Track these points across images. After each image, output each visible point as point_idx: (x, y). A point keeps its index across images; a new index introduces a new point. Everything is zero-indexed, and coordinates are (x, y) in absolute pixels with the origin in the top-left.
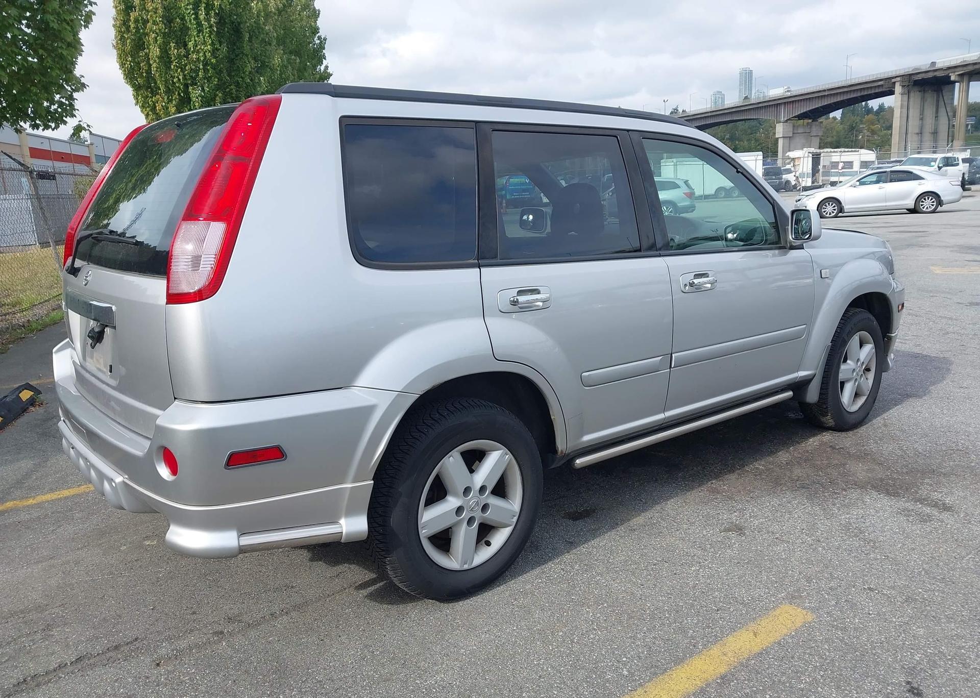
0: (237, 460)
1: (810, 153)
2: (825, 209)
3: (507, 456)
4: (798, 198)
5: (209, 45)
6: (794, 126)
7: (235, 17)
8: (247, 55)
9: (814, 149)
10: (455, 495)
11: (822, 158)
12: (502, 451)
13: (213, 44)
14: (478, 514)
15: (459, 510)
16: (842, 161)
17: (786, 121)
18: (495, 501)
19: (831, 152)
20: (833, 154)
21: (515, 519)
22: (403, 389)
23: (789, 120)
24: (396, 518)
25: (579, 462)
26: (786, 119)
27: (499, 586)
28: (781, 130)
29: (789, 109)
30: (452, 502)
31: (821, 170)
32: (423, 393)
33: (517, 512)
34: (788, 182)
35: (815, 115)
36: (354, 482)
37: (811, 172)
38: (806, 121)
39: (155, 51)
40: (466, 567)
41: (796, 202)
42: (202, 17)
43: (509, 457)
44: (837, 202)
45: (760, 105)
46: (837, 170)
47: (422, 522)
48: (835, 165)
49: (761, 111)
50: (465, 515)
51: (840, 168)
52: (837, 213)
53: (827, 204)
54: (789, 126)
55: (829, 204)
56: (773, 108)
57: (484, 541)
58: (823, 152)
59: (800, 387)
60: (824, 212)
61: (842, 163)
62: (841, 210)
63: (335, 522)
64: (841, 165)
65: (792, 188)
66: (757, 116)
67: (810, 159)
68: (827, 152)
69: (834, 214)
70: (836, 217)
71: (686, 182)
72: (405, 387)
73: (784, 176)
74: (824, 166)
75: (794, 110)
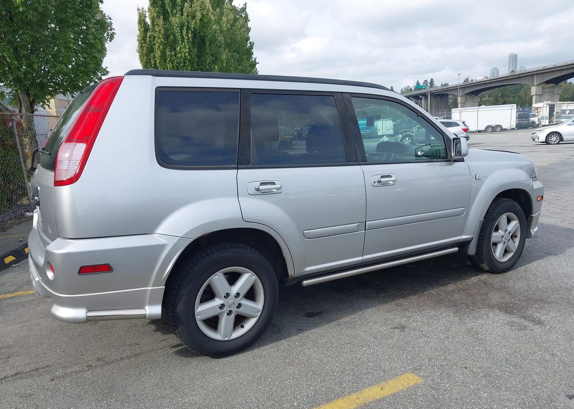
0: (84, 270)
1: (548, 104)
2: (551, 139)
3: (254, 277)
4: (533, 132)
5: (188, 49)
6: (543, 88)
7: (202, 33)
8: (208, 54)
9: (550, 102)
10: (220, 297)
11: (555, 107)
12: (250, 273)
13: (189, 48)
14: (234, 309)
15: (222, 306)
16: (568, 109)
17: (538, 85)
18: (246, 303)
19: (561, 104)
20: (563, 105)
21: (259, 314)
22: (183, 236)
23: (540, 84)
24: (180, 308)
25: (305, 282)
26: (538, 84)
27: (248, 351)
28: (535, 90)
29: (539, 77)
30: (217, 302)
31: (555, 115)
32: (196, 238)
33: (260, 310)
34: (534, 122)
35: (556, 81)
36: (153, 286)
37: (548, 116)
38: (551, 85)
39: (158, 53)
40: (226, 339)
41: (532, 134)
42: (184, 34)
43: (255, 277)
44: (558, 134)
45: (521, 75)
46: (566, 115)
47: (197, 312)
48: (564, 112)
49: (522, 80)
50: (226, 309)
51: (567, 113)
52: (559, 142)
53: (552, 136)
54: (540, 88)
55: (553, 136)
56: (530, 77)
57: (240, 325)
58: (556, 104)
59: (463, 245)
60: (550, 141)
61: (569, 111)
62: (562, 139)
63: (142, 307)
64: (568, 112)
65: (536, 126)
66: (517, 82)
67: (548, 108)
68: (559, 104)
69: (557, 142)
70: (558, 143)
71: (463, 123)
72: (184, 235)
73: (531, 119)
74: (557, 113)
75: (543, 78)
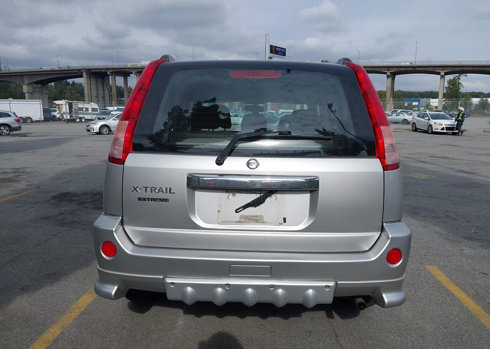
1: (67, 102)
2: (103, 130)
6: (33, 87)
9: (67, 100)
11: (73, 105)
16: (84, 107)
17: (28, 84)
19: (77, 103)
20: (78, 104)
23: (30, 83)
26: (28, 83)
28: (26, 89)
29: (29, 77)
31: (74, 111)
34: (54, 116)
35: (44, 83)
37: (69, 112)
38: (39, 86)
45: (12, 74)
46: (83, 112)
48: (81, 109)
49: (13, 78)
51: (84, 111)
52: (109, 132)
54: (31, 87)
55: (104, 128)
56: (20, 77)
58: (74, 102)
60: (103, 131)
61: (85, 109)
62: (110, 131)
64: (84, 109)
67: (67, 106)
68: (75, 102)
69: (107, 132)
70: (108, 134)
71: (14, 113)
73: (52, 113)
74: (75, 109)
75: (32, 79)
